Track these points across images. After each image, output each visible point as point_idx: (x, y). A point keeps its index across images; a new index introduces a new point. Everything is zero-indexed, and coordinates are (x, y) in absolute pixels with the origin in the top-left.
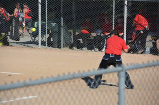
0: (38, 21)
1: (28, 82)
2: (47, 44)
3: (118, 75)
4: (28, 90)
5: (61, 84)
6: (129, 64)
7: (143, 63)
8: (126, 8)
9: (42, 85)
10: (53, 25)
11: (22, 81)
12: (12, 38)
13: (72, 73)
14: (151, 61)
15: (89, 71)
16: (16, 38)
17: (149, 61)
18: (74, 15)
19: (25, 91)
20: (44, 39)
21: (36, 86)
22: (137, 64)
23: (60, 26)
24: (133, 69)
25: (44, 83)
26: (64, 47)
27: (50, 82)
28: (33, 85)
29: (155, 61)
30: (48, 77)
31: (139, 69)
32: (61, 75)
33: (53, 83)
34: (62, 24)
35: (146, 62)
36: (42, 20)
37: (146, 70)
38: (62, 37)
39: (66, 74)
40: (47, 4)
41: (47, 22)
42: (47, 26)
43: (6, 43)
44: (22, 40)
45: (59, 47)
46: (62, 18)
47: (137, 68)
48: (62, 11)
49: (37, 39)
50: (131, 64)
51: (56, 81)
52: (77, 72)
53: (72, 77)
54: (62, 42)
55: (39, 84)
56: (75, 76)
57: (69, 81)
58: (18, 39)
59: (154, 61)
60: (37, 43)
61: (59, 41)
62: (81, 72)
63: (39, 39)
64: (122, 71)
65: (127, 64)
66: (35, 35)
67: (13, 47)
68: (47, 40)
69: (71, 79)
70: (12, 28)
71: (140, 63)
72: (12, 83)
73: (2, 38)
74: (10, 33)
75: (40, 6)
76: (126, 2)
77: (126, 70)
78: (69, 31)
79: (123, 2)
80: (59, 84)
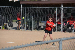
1: (16, 46)
3: (59, 43)
5: (32, 47)
6: (64, 38)
7: (71, 37)
8: (62, 11)
9: (23, 48)
10: (28, 19)
11: (13, 46)
12: (9, 26)
17: (73, 36)
18: (38, 15)
21: (20, 48)
22: (68, 37)
23: (31, 20)
24: (66, 40)
25: (24, 47)
26: (33, 30)
27: (27, 47)
28: (19, 48)
30: (26, 44)
31: (69, 40)
32: (32, 43)
33: (28, 47)
34: (32, 19)
37: (72, 40)
38: (32, 25)
42: (25, 20)
43: (6, 28)
44: (14, 26)
45: (31, 30)
46: (32, 16)
47: (68, 40)
48: (32, 13)
49: (21, 26)
50: (65, 37)
51: (29, 46)
53: (37, 44)
54: (32, 27)
55: (21, 48)
57: (36, 46)
58: (12, 26)
61: (31, 27)
64: (61, 41)
65: (63, 38)
67: (9, 30)
68: (25, 26)
70: (9, 21)
71: (69, 37)
72: (9, 47)
73: (5, 26)
74: (8, 23)
75: (22, 10)
76: (62, 8)
77: (62, 40)
78: (36, 22)
79: (61, 8)
80: (31, 47)
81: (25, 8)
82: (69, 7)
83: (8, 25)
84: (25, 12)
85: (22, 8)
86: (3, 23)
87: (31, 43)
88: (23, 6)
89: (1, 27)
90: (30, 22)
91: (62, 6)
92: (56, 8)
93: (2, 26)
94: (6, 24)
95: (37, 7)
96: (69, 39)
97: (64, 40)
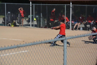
0: (30, 15)
4: (19, 49)
5: (36, 46)
6: (69, 36)
12: (18, 23)
13: (41, 41)
14: (79, 35)
15: (49, 39)
16: (20, 23)
18: (47, 12)
19: (18, 49)
20: (33, 23)
21: (23, 47)
23: (40, 17)
24: (71, 39)
27: (30, 45)
29: (81, 34)
34: (41, 16)
35: (77, 35)
36: (32, 14)
39: (38, 41)
40: (34, 7)
41: (34, 15)
43: (15, 25)
47: (72, 38)
48: (41, 10)
49: (30, 23)
50: (70, 36)
52: (43, 40)
53: (41, 43)
55: (25, 46)
56: (42, 42)
60: (29, 25)
62: (45, 40)
63: (31, 23)
64: (65, 39)
65: (68, 36)
66: (29, 21)
69: (40, 44)
70: (18, 18)
71: (74, 36)
73: (13, 23)
74: (17, 20)
75: (31, 7)
76: (71, 6)
77: (67, 39)
78: (45, 19)
80: (34, 46)
82: (78, 5)
83: (16, 22)
85: (31, 5)
86: (12, 20)
88: (32, 3)
89: (10, 24)
90: (39, 19)
91: (71, 4)
92: (65, 5)
93: (12, 23)
94: (15, 21)
95: (46, 4)
96: (74, 38)
97: (69, 39)
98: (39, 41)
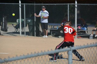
0: (19, 18)
1: (7, 59)
2: (25, 34)
3: (68, 53)
7: (84, 45)
8: (76, 9)
9: (17, 61)
10: (29, 21)
15: (48, 50)
21: (13, 62)
22: (80, 45)
25: (18, 59)
27: (22, 59)
28: (11, 61)
31: (82, 49)
37: (86, 49)
41: (25, 19)
44: (9, 31)
53: (37, 55)
56: (39, 55)
58: (6, 31)
59: (91, 44)
62: (43, 51)
64: (70, 50)
67: (3, 36)
68: (25, 31)
69: (36, 56)
70: (2, 24)
75: (20, 9)
76: (76, 6)
79: (74, 5)
80: (28, 60)
81: (25, 6)
84: (25, 10)
85: (20, 5)
87: (28, 54)
91: (76, 2)
92: (67, 5)
95: (41, 3)
98: (35, 52)
